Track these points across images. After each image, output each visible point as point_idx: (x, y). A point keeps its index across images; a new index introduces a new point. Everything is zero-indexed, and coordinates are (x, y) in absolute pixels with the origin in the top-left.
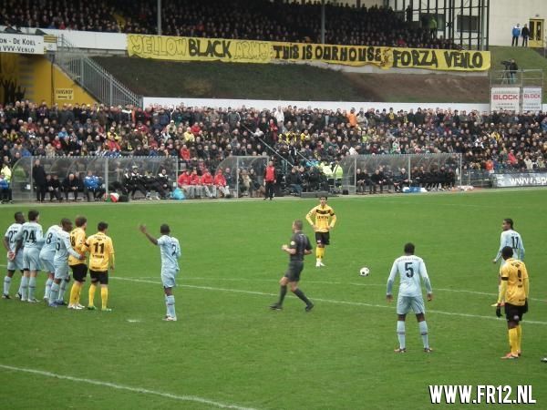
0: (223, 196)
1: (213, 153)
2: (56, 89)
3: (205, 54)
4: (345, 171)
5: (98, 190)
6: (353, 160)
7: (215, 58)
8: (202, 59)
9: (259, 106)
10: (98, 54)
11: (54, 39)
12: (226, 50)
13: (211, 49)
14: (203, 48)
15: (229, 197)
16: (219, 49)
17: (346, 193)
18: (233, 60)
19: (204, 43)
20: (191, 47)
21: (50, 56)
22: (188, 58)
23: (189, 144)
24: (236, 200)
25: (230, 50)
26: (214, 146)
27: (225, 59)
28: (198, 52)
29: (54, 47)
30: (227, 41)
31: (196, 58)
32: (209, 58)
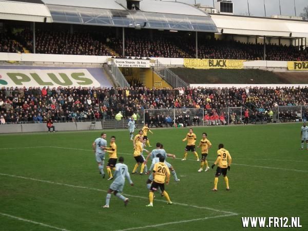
0: (223, 124)
1: (219, 106)
2: (154, 81)
3: (216, 66)
4: (274, 113)
5: (171, 122)
6: (277, 108)
7: (220, 67)
8: (215, 68)
9: (238, 86)
10: (172, 67)
11: (154, 62)
12: (224, 64)
13: (218, 64)
14: (215, 63)
15: (226, 124)
16: (221, 63)
17: (275, 122)
18: (227, 68)
19: (215, 61)
20: (210, 63)
21: (153, 68)
22: (208, 68)
23: (209, 102)
24: (229, 125)
25: (226, 64)
26: (219, 104)
27: (224, 68)
28: (213, 65)
29: (154, 65)
30: (225, 60)
31: (212, 67)
32: (217, 67)
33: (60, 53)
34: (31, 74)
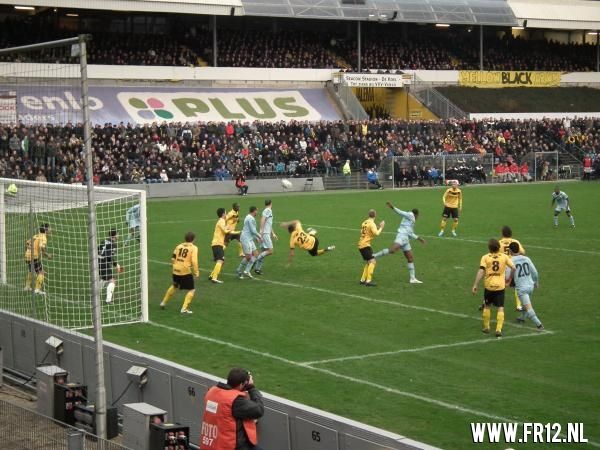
0: (526, 180)
1: (518, 150)
2: (410, 110)
3: (513, 82)
5: (438, 178)
7: (520, 85)
8: (512, 85)
9: (552, 116)
10: (440, 85)
11: (409, 77)
12: (528, 78)
13: (518, 79)
14: (512, 78)
15: (531, 180)
16: (523, 78)
18: (533, 85)
19: (512, 75)
20: (504, 78)
21: (407, 88)
22: (501, 85)
23: (501, 144)
24: (536, 183)
25: (531, 78)
26: (520, 146)
27: (528, 85)
28: (509, 81)
29: (409, 82)
30: (529, 72)
31: (507, 85)
32: (516, 85)
33: (256, 65)
34: (211, 100)
